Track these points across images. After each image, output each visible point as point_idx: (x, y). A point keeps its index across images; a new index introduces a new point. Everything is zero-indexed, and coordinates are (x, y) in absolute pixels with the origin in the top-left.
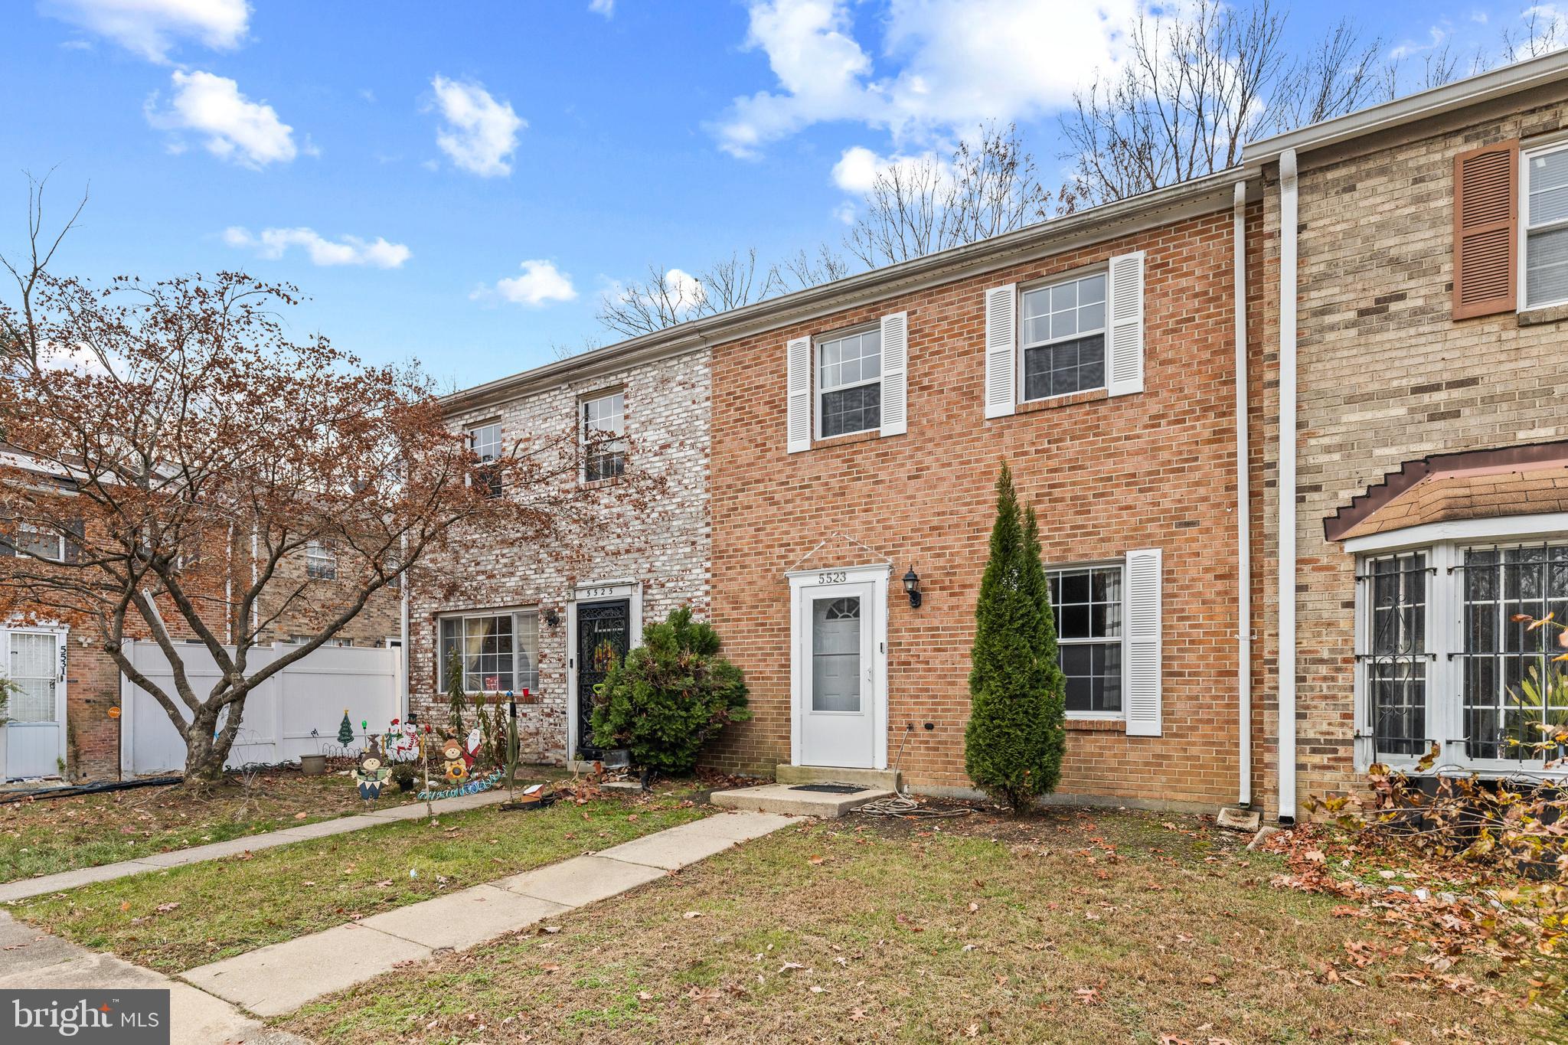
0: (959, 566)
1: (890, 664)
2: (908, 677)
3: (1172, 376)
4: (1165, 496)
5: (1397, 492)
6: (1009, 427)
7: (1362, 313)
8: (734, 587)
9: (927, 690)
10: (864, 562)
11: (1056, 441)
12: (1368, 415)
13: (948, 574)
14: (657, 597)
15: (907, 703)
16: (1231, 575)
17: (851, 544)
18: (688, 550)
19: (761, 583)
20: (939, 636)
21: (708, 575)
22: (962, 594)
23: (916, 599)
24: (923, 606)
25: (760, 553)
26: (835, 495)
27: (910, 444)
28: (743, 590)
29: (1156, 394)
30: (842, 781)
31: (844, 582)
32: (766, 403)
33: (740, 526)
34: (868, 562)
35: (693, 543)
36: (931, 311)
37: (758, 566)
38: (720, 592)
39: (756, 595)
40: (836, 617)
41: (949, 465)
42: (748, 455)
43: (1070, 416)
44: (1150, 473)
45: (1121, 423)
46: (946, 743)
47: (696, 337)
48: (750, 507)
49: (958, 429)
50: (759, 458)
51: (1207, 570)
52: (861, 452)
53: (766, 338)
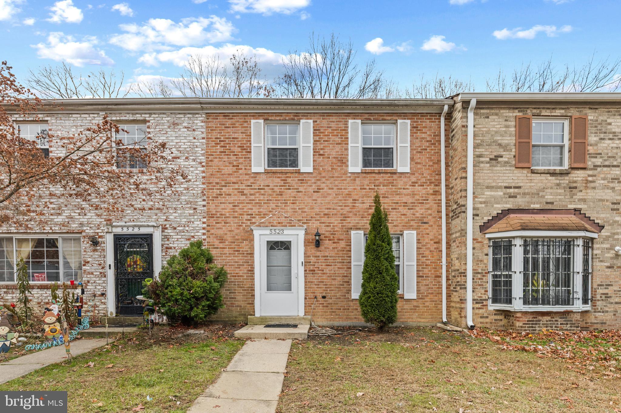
0: (337, 231)
1: (305, 271)
2: (314, 276)
3: (420, 169)
4: (417, 212)
5: (500, 219)
6: (358, 177)
7: (491, 159)
8: (220, 232)
9: (323, 282)
10: (292, 226)
11: (377, 186)
12: (493, 193)
13: (332, 234)
14: (171, 234)
15: (314, 288)
16: (439, 242)
17: (285, 217)
18: (192, 212)
19: (236, 231)
20: (328, 259)
21: (205, 225)
22: (338, 243)
23: (318, 244)
24: (321, 247)
25: (236, 217)
26: (277, 195)
27: (314, 177)
28: (226, 234)
29: (414, 174)
30: (284, 322)
31: (283, 234)
32: (239, 147)
33: (224, 203)
34: (294, 226)
35: (195, 209)
36: (324, 123)
37: (235, 223)
38: (213, 234)
39: (234, 237)
40: (275, 249)
41: (333, 189)
42: (229, 169)
43: (383, 177)
44: (412, 203)
45: (402, 183)
46: (332, 304)
47: (199, 106)
48: (230, 195)
49: (336, 175)
50: (235, 172)
51: (431, 240)
52: (290, 177)
53: (238, 116)
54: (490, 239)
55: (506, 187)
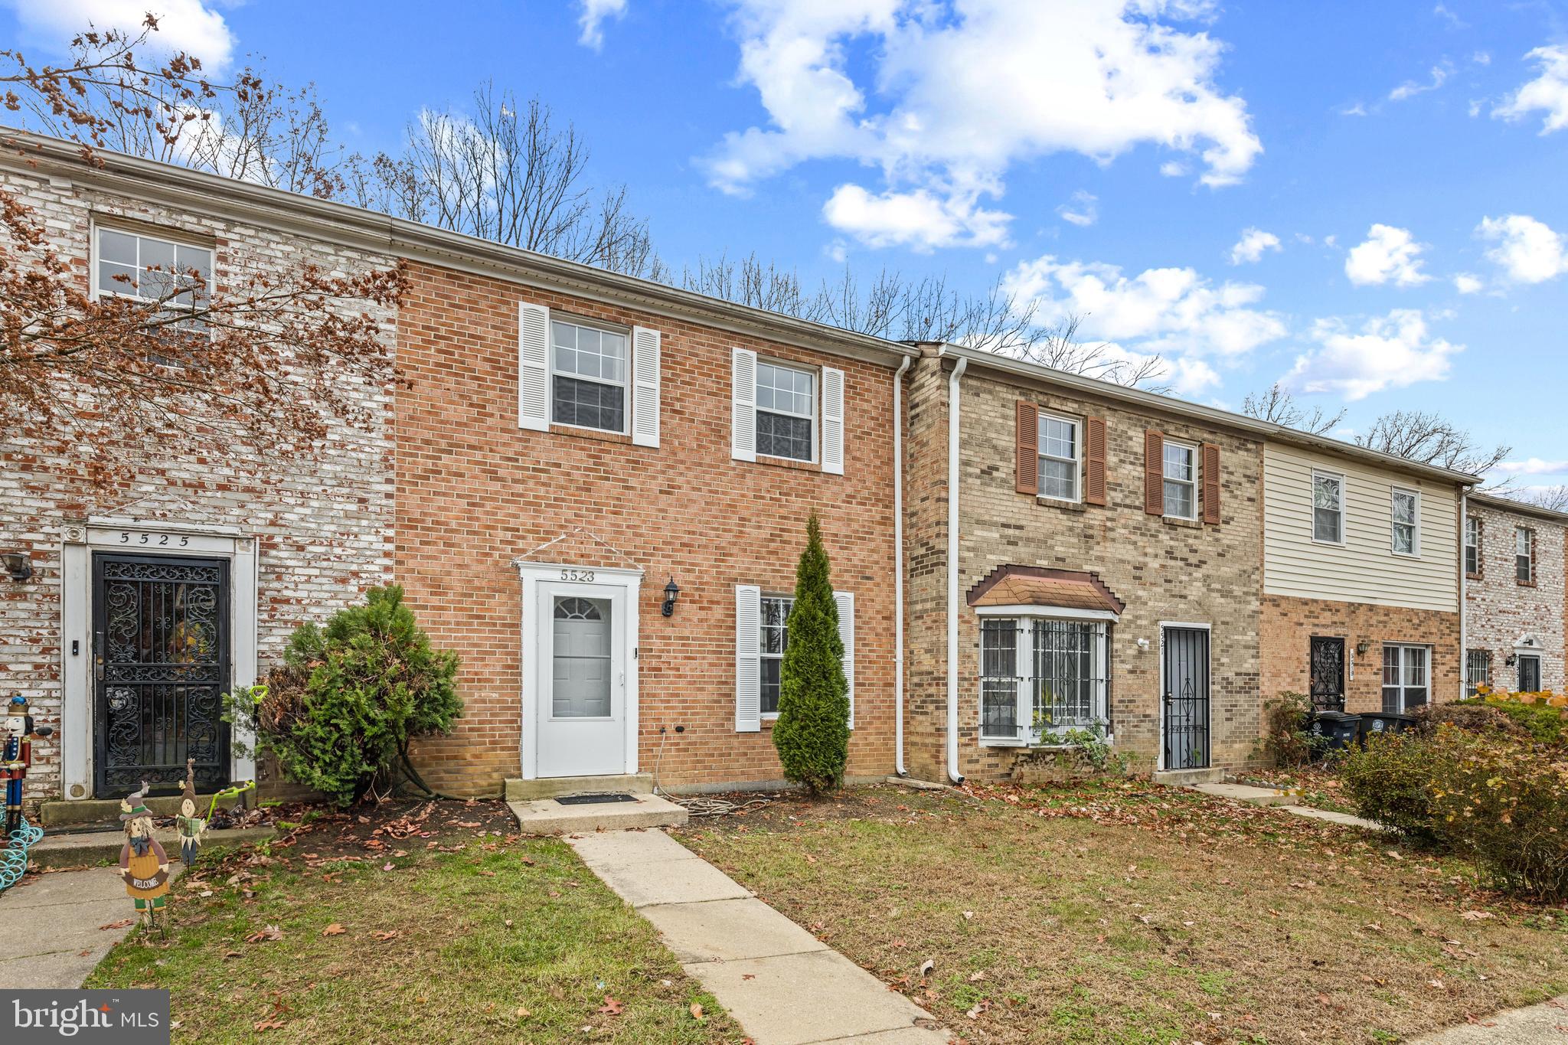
0: (707, 583)
1: (641, 669)
2: (659, 683)
3: (859, 470)
4: (855, 555)
5: (996, 582)
6: (750, 472)
7: (983, 472)
8: (433, 567)
9: (677, 695)
10: (612, 565)
11: (786, 494)
12: (985, 534)
13: (697, 589)
14: (289, 563)
15: (657, 708)
16: (890, 618)
17: (597, 544)
18: (353, 507)
19: (477, 568)
20: (689, 645)
21: (390, 547)
22: (710, 609)
23: (668, 609)
24: (674, 615)
25: (475, 533)
26: (578, 488)
27: (661, 459)
28: (449, 573)
29: (849, 479)
30: (594, 790)
31: (591, 582)
32: (486, 360)
33: (444, 494)
34: (617, 565)
35: (362, 501)
36: (684, 343)
37: (474, 547)
38: (412, 571)
39: (469, 581)
40: (566, 616)
41: (699, 490)
42: (460, 412)
43: (796, 478)
44: (846, 536)
45: (828, 494)
46: (695, 743)
47: (387, 237)
48: (462, 475)
49: (707, 460)
50: (475, 420)
51: (878, 612)
52: (609, 452)
53: (486, 284)
54: (981, 617)
55: (1004, 526)
